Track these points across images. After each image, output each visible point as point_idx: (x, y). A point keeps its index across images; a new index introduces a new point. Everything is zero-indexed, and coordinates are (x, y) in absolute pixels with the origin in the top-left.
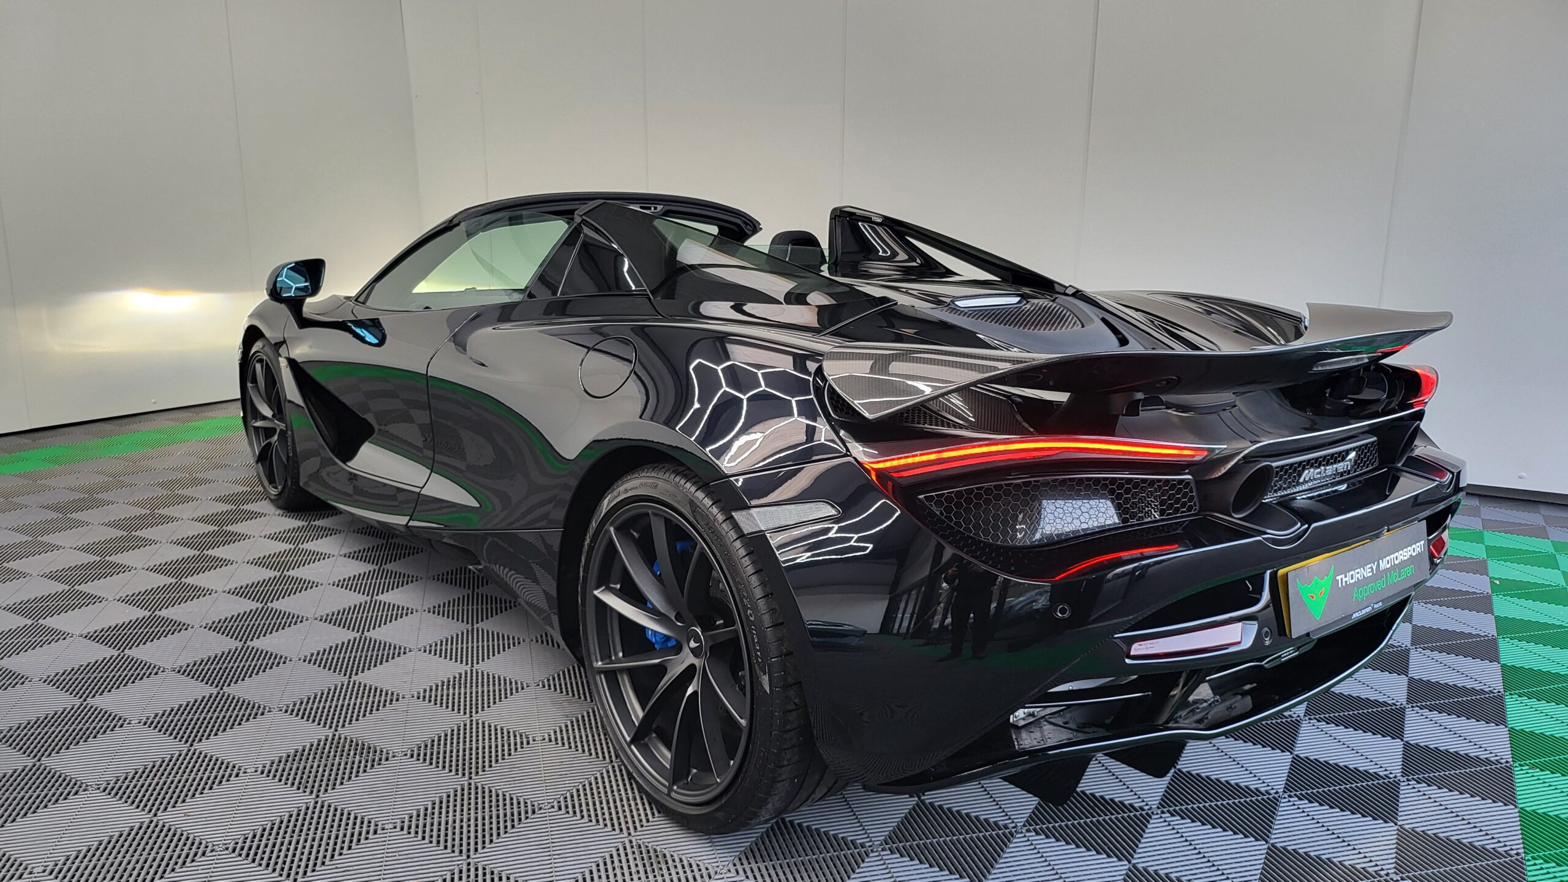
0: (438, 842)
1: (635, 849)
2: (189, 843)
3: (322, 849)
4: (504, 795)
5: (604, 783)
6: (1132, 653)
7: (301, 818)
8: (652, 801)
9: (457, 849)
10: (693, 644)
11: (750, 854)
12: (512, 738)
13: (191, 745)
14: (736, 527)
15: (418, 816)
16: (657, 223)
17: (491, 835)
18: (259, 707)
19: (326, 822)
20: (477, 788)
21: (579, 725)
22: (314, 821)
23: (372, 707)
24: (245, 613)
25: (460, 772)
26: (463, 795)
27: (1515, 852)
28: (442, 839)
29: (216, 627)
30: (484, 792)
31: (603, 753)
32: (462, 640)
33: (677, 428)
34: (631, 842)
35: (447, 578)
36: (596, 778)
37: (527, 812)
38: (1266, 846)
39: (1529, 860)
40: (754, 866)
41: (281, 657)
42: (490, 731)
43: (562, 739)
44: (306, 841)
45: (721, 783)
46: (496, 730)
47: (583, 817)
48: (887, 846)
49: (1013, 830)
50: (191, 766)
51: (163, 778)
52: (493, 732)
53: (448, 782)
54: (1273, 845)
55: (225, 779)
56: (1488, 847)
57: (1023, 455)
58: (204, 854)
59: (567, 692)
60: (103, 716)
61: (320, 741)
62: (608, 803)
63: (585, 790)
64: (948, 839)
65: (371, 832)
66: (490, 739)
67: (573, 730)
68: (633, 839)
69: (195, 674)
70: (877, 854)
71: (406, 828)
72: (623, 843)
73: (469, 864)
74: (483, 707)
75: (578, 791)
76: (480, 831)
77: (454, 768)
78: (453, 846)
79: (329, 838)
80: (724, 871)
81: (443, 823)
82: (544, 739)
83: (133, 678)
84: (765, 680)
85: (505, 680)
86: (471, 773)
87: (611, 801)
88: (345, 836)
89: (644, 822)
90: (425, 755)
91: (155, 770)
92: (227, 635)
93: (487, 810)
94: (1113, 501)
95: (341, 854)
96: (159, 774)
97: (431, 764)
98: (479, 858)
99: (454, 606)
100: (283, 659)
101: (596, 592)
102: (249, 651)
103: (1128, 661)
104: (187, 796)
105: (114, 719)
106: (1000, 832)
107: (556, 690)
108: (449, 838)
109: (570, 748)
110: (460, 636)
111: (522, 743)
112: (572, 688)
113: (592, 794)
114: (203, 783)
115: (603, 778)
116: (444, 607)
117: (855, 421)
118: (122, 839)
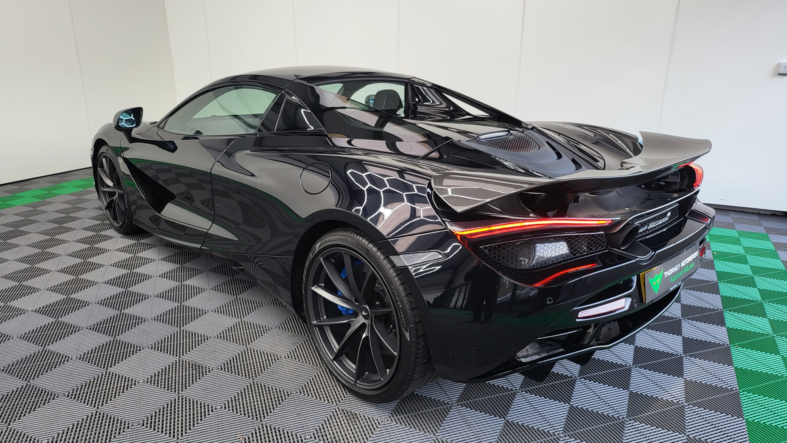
96: (29, 362)
118: (14, 393)
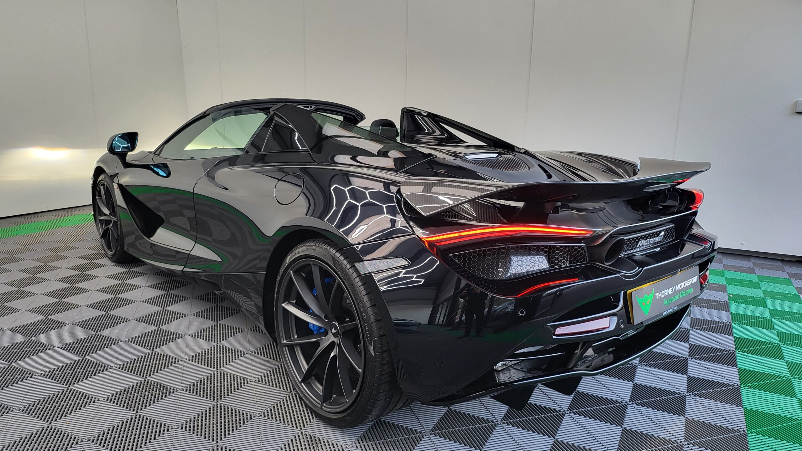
0: (201, 435)
1: (304, 437)
2: (69, 437)
3: (140, 439)
4: (235, 410)
5: (287, 403)
6: (556, 333)
7: (128, 424)
8: (312, 411)
9: (211, 438)
10: (333, 331)
11: (363, 438)
12: (239, 380)
13: (69, 386)
14: (357, 271)
15: (190, 421)
16: (313, 115)
17: (229, 431)
18: (105, 366)
19: (142, 425)
20: (221, 407)
21: (274, 373)
22: (136, 425)
23: (165, 365)
24: (96, 317)
25: (212, 398)
26: (214, 410)
27: (742, 430)
28: (203, 433)
29: (81, 324)
30: (225, 409)
31: (287, 387)
32: (212, 330)
33: (325, 220)
34: (302, 433)
35: (202, 298)
36: (283, 400)
37: (247, 419)
38: (621, 429)
39: (749, 434)
40: (366, 444)
41: (116, 340)
42: (227, 377)
43: (265, 380)
44: (131, 435)
45: (349, 401)
46: (231, 376)
47: (277, 420)
48: (433, 433)
49: (496, 423)
50: (69, 397)
51: (54, 404)
52: (229, 378)
53: (206, 404)
54: (625, 428)
55: (87, 404)
56: (729, 427)
57: (501, 234)
58: (77, 443)
59: (267, 356)
60: (21, 372)
61: (137, 383)
62: (290, 413)
63: (277, 406)
64: (463, 428)
65: (166, 430)
66: (228, 381)
67: (271, 376)
68: (303, 431)
69: (70, 349)
70: (428, 436)
71: (184, 428)
72: (298, 434)
73: (218, 446)
74: (223, 365)
75: (274, 407)
76: (223, 429)
77: (209, 397)
78: (209, 437)
79: (144, 434)
80: (350, 447)
81: (204, 425)
82: (256, 381)
83: (37, 352)
84: (372, 349)
85: (235, 350)
86: (218, 399)
87: (291, 412)
88: (152, 432)
89: (309, 423)
90: (193, 390)
91: (50, 400)
92: (87, 329)
93: (226, 418)
94: (546, 257)
95: (150, 442)
97: (197, 394)
98: (223, 443)
99: (207, 312)
100: (117, 341)
101: (283, 305)
102: (99, 337)
103: (554, 337)
104: (67, 413)
105: (27, 373)
106: (490, 424)
107: (261, 355)
108: (207, 433)
109: (269, 385)
110: (211, 328)
111: (244, 383)
112: (270, 354)
113: (281, 409)
114: (75, 406)
115: (287, 400)
116: (202, 313)
117: (417, 216)
